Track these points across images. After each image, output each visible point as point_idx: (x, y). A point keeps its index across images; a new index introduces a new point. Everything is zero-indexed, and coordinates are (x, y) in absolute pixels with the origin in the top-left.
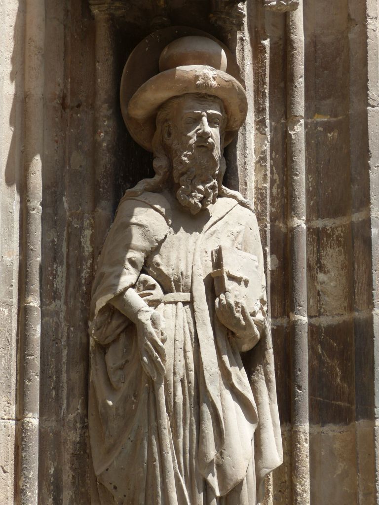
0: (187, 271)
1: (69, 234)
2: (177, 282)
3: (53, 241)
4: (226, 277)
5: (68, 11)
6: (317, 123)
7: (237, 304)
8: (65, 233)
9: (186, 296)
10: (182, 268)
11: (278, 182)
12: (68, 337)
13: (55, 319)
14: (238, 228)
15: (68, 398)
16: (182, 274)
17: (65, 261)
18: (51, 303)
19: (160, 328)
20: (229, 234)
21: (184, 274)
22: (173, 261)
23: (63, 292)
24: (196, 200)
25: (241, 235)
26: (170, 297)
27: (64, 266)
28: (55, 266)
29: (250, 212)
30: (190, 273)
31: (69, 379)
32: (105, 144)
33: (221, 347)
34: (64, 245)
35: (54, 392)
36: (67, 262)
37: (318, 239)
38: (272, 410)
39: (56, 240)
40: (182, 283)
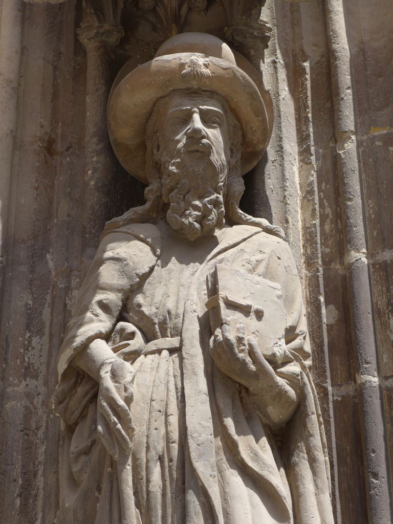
0: (177, 308)
1: (53, 298)
2: (163, 324)
3: (27, 304)
4: (222, 305)
5: (60, 53)
6: (374, 137)
7: (240, 340)
8: (48, 297)
9: (174, 342)
10: (170, 304)
11: (331, 216)
12: (47, 428)
13: (25, 402)
14: (259, 256)
15: (43, 511)
16: (169, 312)
17: (47, 331)
18: (20, 382)
19: (123, 382)
20: (244, 263)
21: (173, 312)
22: (158, 298)
23: (43, 369)
24: (191, 219)
25: (264, 264)
26: (152, 346)
27: (46, 337)
28: (28, 335)
29: (280, 240)
30: (181, 311)
31: (46, 483)
32: (92, 183)
33: (221, 405)
34: (47, 311)
35: (18, 502)
36: (50, 332)
37: (387, 275)
38: (320, 504)
39: (30, 302)
40: (170, 325)
